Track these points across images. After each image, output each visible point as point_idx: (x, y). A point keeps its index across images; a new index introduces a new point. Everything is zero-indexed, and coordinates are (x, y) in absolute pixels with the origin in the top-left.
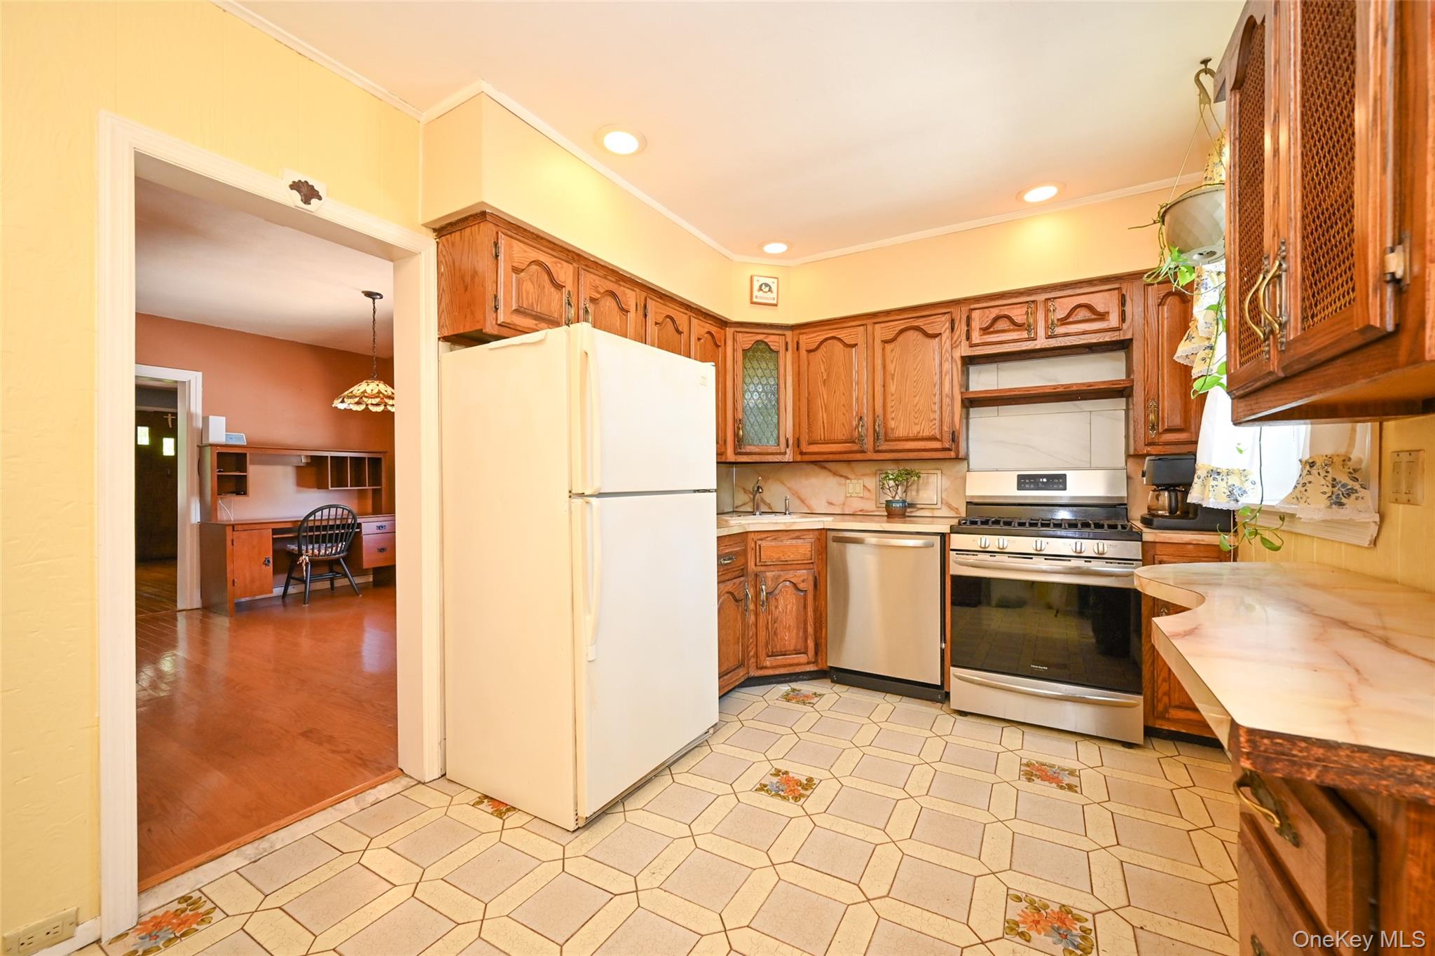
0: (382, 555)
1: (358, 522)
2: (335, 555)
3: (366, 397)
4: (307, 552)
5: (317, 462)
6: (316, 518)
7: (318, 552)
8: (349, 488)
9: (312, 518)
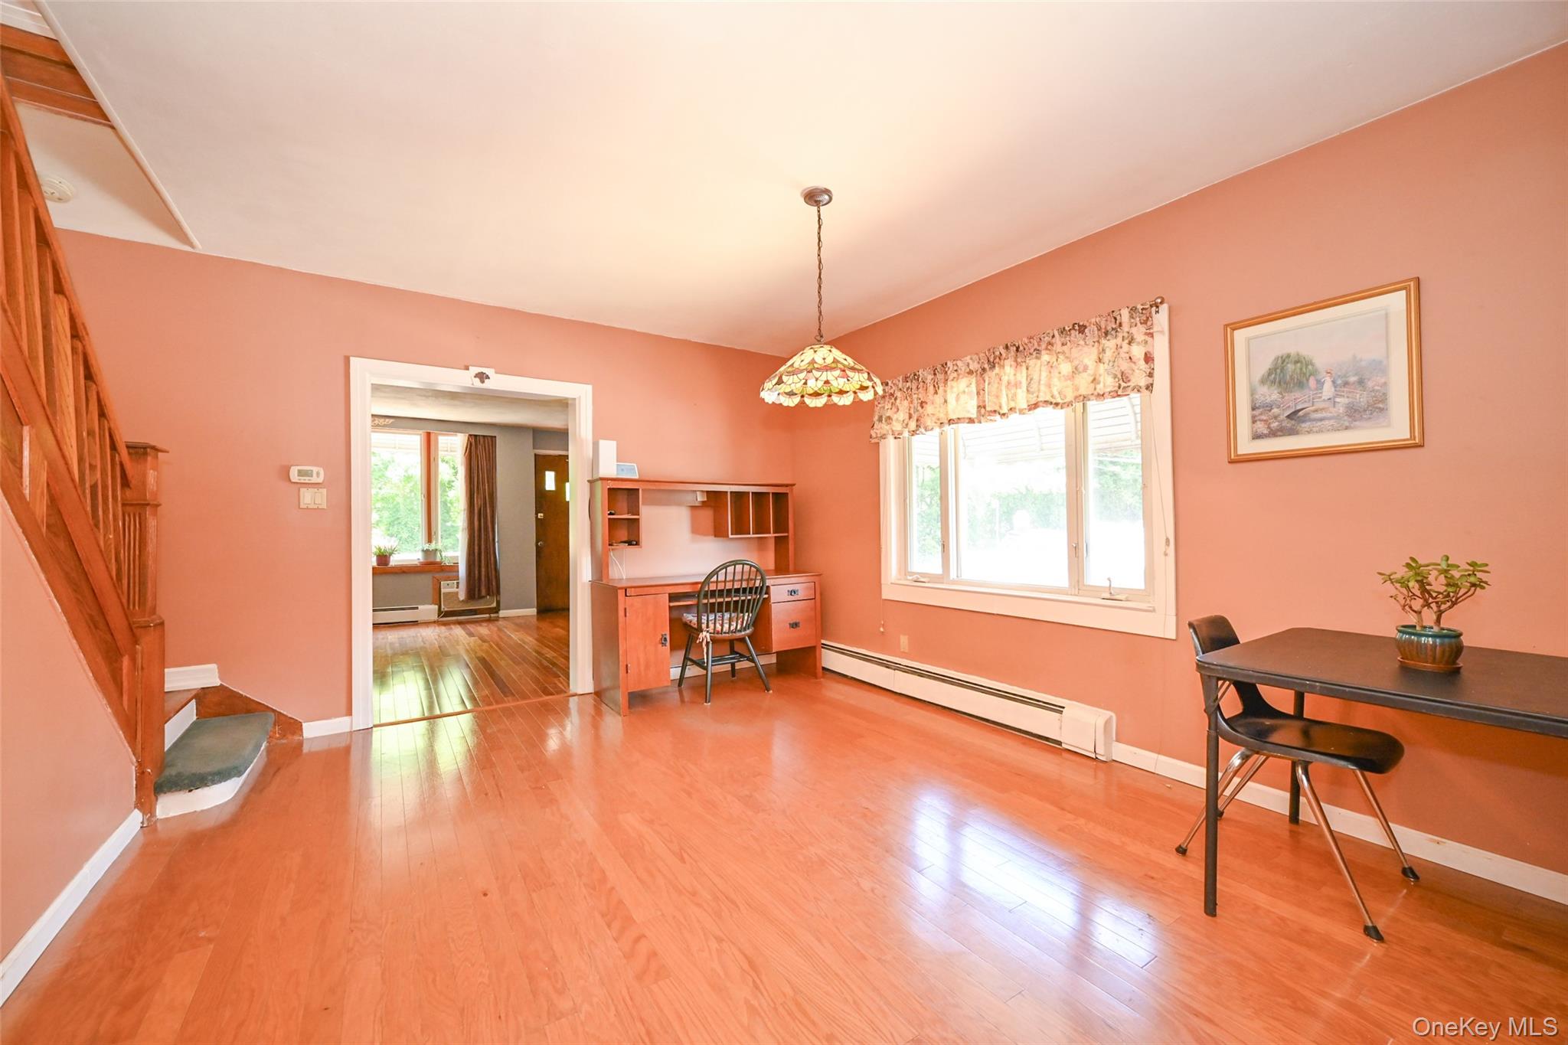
0: (795, 633)
1: (767, 584)
2: (740, 631)
3: (818, 369)
4: (708, 627)
5: (714, 499)
6: (719, 579)
7: (720, 627)
8: (751, 536)
9: (714, 579)
